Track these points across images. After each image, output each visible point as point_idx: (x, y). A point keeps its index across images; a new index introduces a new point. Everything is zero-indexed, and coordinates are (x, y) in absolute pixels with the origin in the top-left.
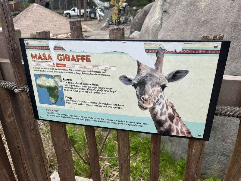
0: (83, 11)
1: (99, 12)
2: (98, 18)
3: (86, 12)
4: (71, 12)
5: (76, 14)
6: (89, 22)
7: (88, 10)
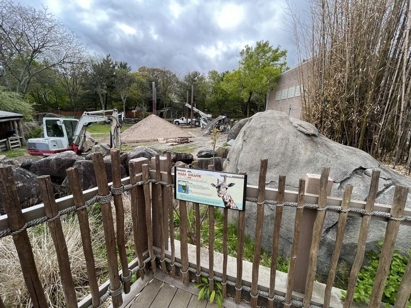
0: (189, 120)
1: (202, 121)
2: (202, 127)
3: (192, 121)
4: (180, 121)
5: (184, 122)
6: (194, 129)
7: (194, 120)
